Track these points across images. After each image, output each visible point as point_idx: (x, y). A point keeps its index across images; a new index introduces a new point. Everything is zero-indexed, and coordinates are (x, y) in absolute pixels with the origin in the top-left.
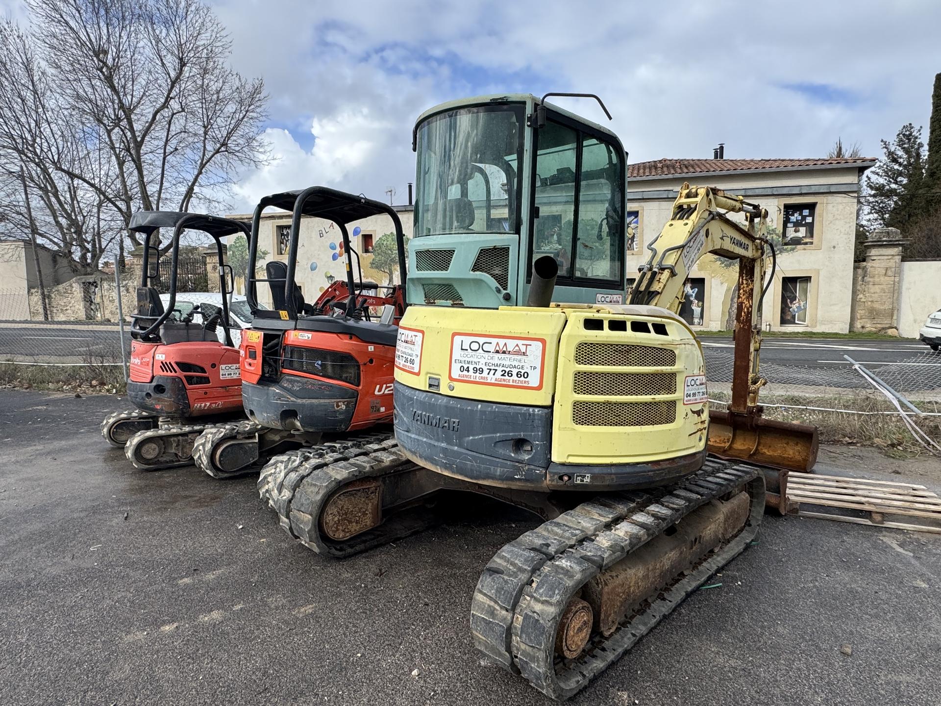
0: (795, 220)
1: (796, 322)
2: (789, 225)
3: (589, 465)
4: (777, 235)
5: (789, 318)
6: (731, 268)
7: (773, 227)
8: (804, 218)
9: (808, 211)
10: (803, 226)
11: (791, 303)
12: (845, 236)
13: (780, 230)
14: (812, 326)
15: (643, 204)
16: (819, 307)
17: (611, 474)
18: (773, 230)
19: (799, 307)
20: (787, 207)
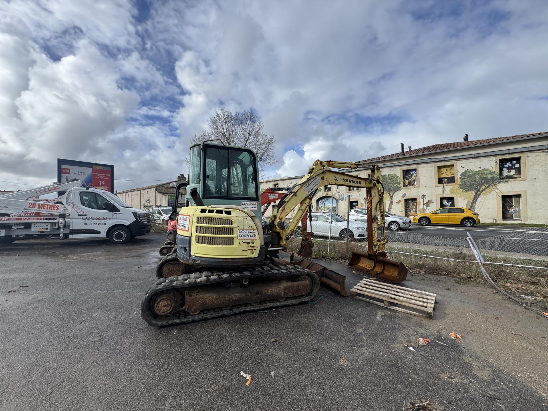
0: (508, 167)
1: (514, 218)
2: (504, 169)
3: (200, 257)
4: (496, 174)
5: (509, 216)
6: (469, 192)
7: (493, 171)
8: (514, 165)
9: (516, 161)
10: (513, 169)
11: (510, 208)
12: (543, 173)
13: (498, 171)
14: (524, 220)
15: (418, 165)
16: (528, 210)
17: (207, 261)
18: (493, 172)
19: (515, 211)
20: (501, 161)
